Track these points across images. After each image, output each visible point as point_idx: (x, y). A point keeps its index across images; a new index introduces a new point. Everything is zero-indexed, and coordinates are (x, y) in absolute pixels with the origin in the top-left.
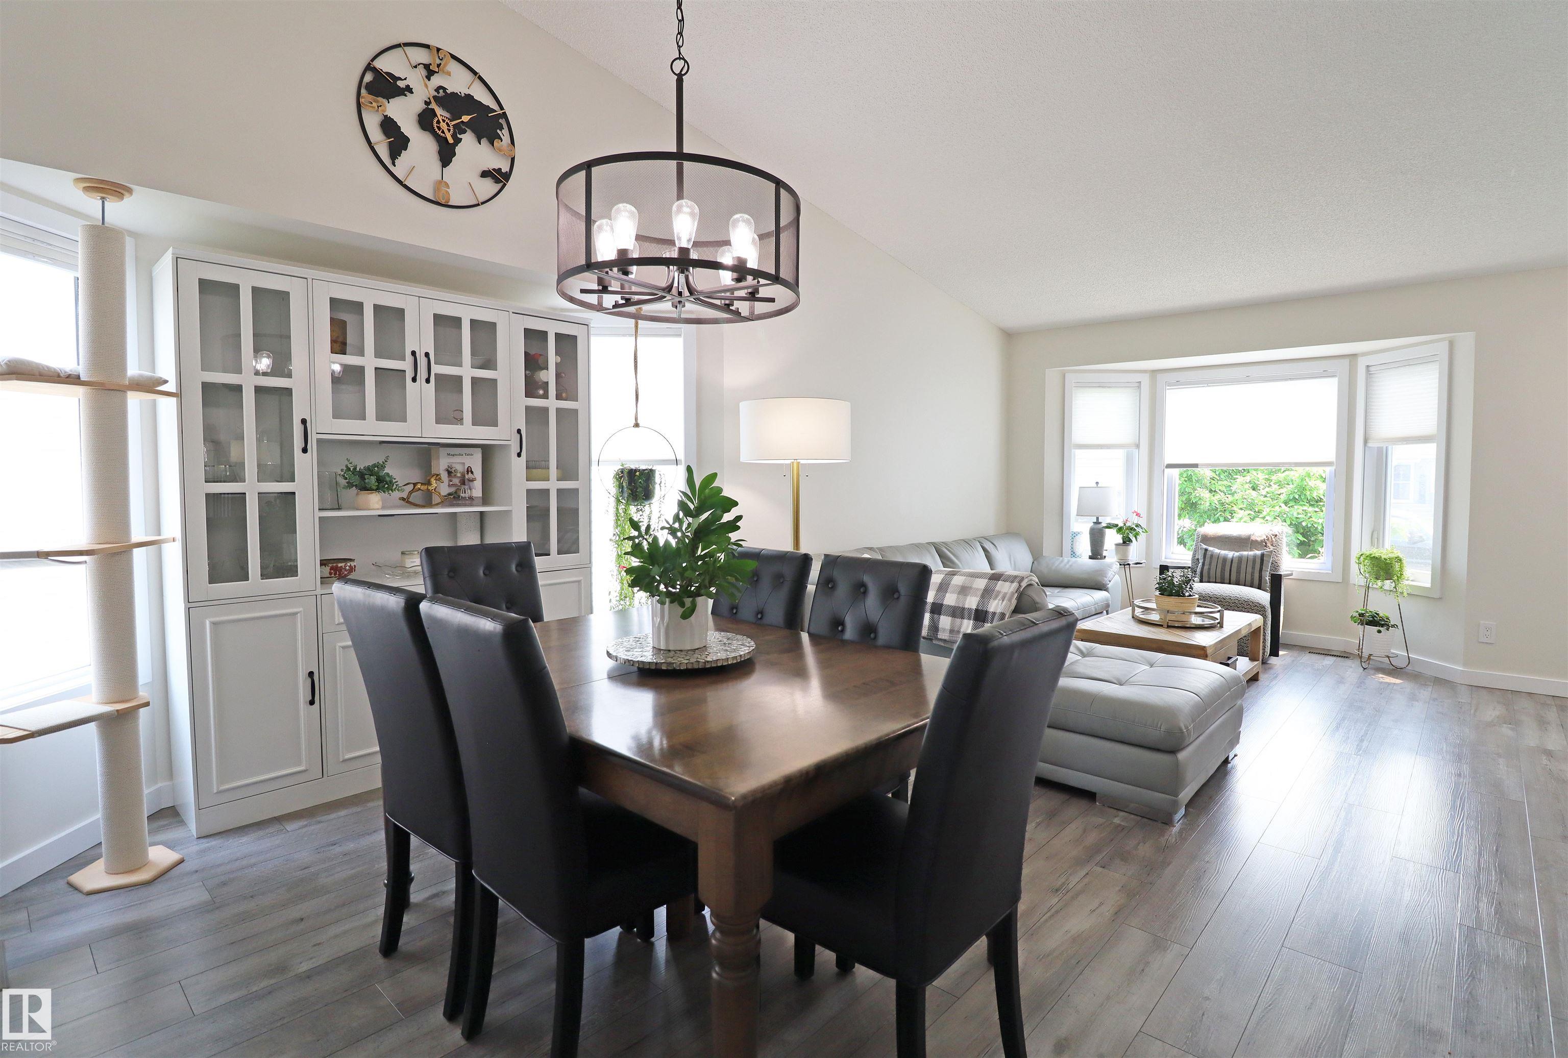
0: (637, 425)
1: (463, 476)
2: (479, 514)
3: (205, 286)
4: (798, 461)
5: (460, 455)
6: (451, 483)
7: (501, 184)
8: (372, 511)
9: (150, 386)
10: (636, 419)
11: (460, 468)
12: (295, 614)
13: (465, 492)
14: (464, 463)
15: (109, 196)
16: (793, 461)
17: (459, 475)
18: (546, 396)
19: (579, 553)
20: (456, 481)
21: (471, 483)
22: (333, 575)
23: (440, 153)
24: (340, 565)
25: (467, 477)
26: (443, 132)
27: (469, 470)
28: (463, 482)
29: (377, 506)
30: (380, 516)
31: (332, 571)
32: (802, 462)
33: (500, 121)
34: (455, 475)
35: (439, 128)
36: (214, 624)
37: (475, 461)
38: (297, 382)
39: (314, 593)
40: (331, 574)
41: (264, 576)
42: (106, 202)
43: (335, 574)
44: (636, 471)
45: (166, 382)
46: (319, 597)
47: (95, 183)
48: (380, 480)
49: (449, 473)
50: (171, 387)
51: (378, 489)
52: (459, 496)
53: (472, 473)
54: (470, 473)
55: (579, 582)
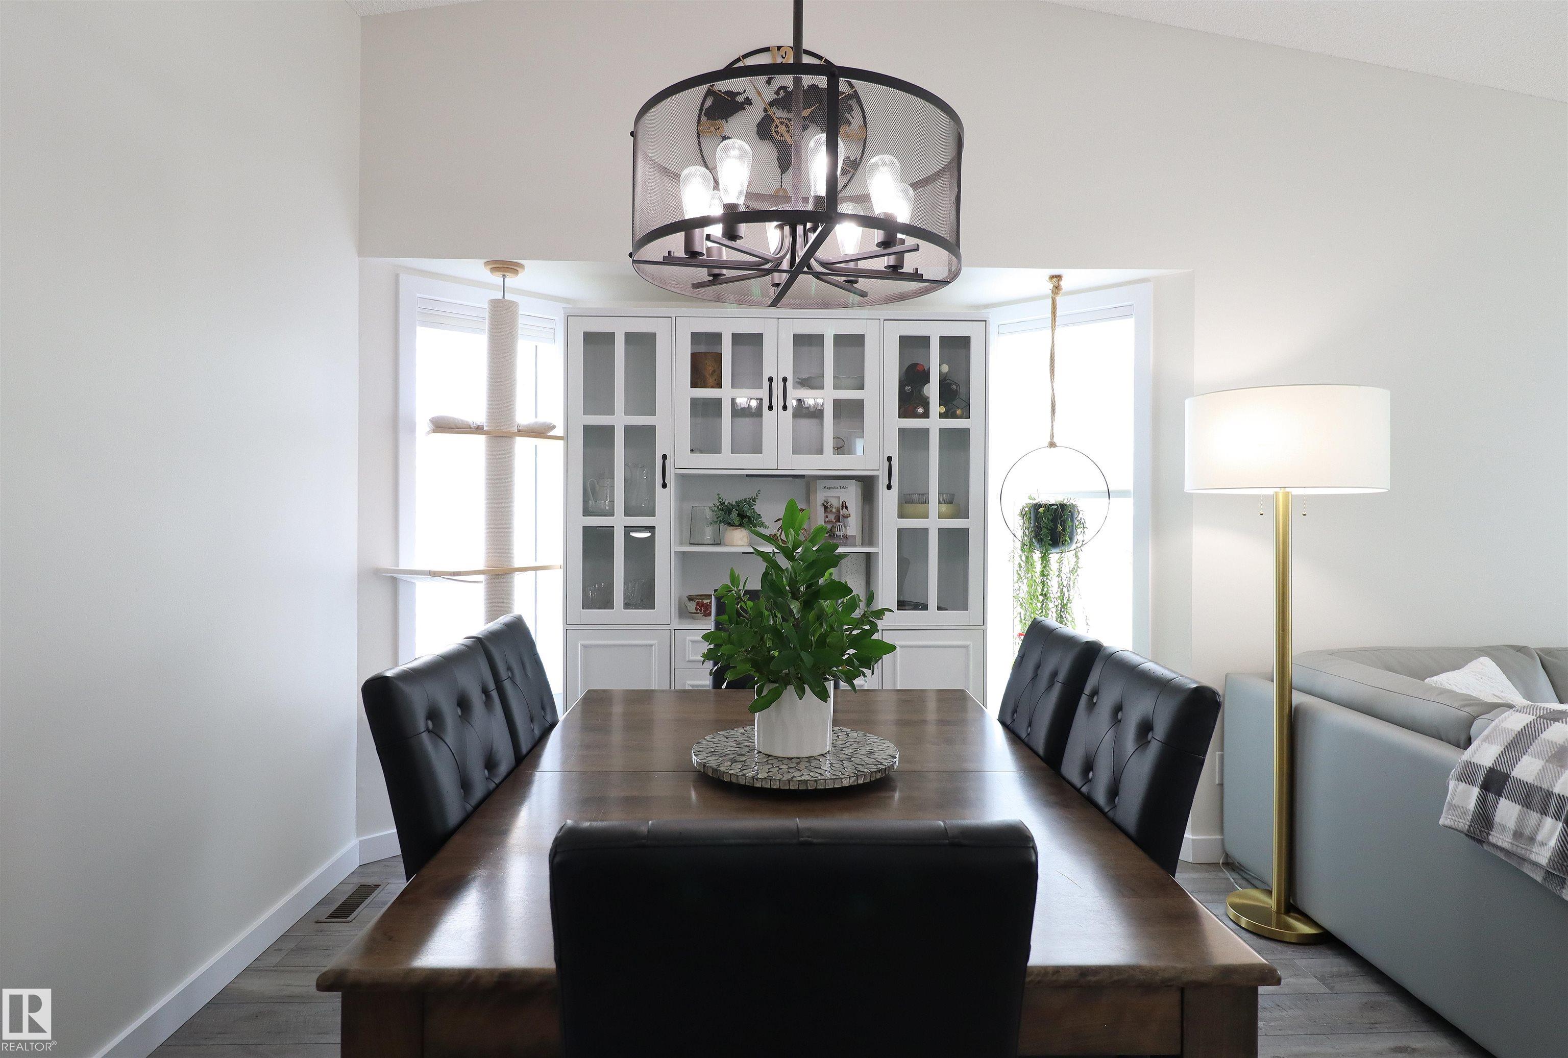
0: (1052, 445)
1: (838, 511)
2: (864, 555)
3: (589, 338)
4: (1287, 490)
5: (835, 488)
6: (827, 519)
7: (850, 175)
8: (735, 548)
9: (540, 432)
10: (1052, 436)
11: (835, 503)
12: (651, 646)
13: (840, 530)
14: (839, 497)
15: (507, 274)
16: (1278, 490)
17: (834, 510)
18: (926, 415)
19: (968, 610)
20: (832, 517)
21: (845, 520)
22: (699, 611)
23: (779, 159)
24: (705, 601)
25: (841, 513)
26: (782, 136)
27: (844, 506)
28: (838, 520)
29: (740, 543)
30: (744, 553)
31: (698, 607)
32: (1295, 492)
33: (850, 102)
34: (831, 511)
35: (777, 133)
36: (585, 647)
37: (851, 495)
38: (659, 420)
39: (668, 627)
40: (697, 609)
41: (627, 606)
42: (506, 279)
43: (701, 611)
44: (1040, 506)
45: (554, 427)
46: (672, 631)
47: (498, 264)
48: (742, 516)
49: (826, 508)
50: (559, 431)
51: (741, 525)
52: (834, 535)
53: (847, 508)
54: (844, 508)
55: (966, 647)
